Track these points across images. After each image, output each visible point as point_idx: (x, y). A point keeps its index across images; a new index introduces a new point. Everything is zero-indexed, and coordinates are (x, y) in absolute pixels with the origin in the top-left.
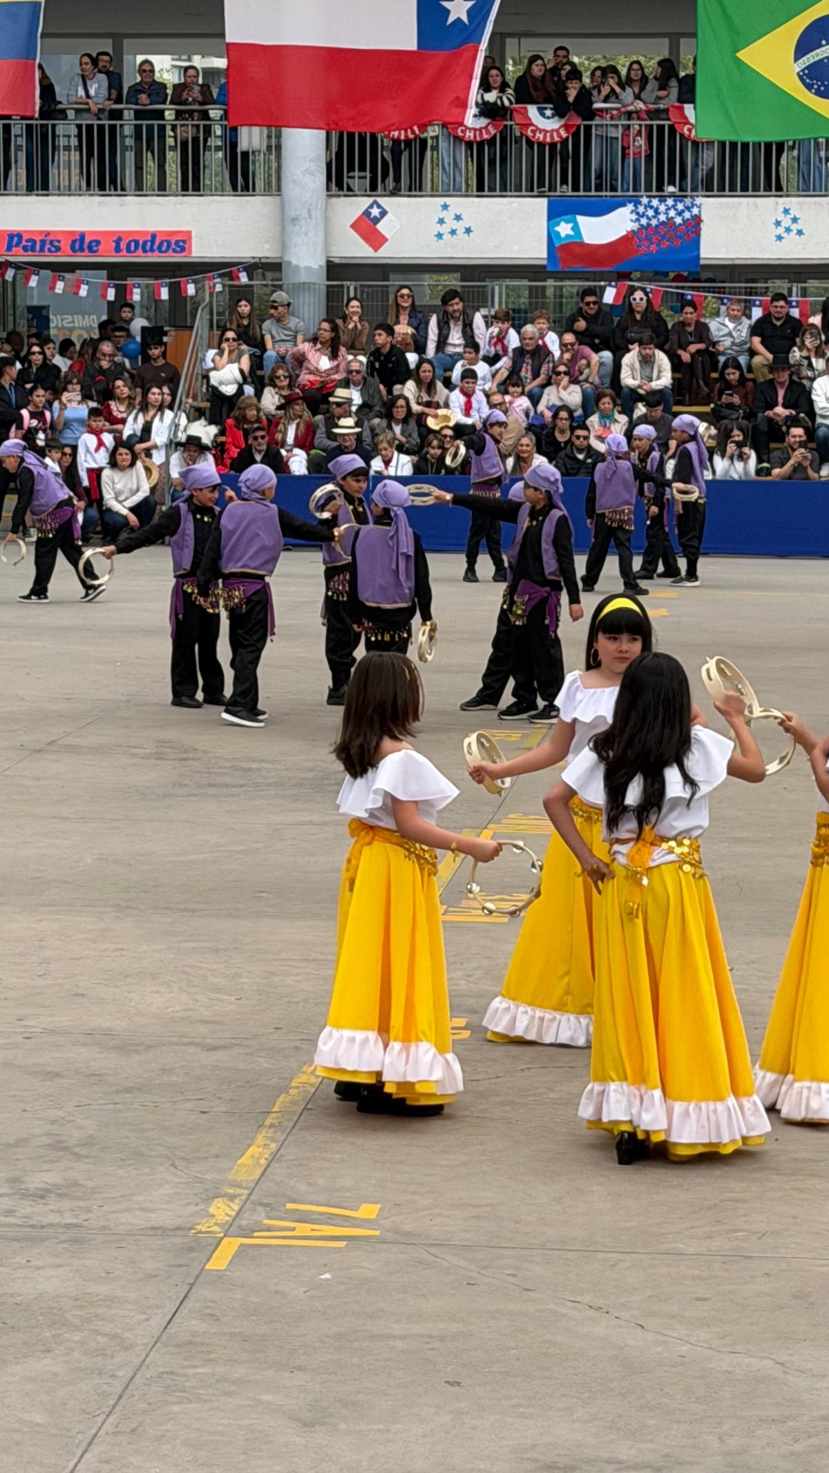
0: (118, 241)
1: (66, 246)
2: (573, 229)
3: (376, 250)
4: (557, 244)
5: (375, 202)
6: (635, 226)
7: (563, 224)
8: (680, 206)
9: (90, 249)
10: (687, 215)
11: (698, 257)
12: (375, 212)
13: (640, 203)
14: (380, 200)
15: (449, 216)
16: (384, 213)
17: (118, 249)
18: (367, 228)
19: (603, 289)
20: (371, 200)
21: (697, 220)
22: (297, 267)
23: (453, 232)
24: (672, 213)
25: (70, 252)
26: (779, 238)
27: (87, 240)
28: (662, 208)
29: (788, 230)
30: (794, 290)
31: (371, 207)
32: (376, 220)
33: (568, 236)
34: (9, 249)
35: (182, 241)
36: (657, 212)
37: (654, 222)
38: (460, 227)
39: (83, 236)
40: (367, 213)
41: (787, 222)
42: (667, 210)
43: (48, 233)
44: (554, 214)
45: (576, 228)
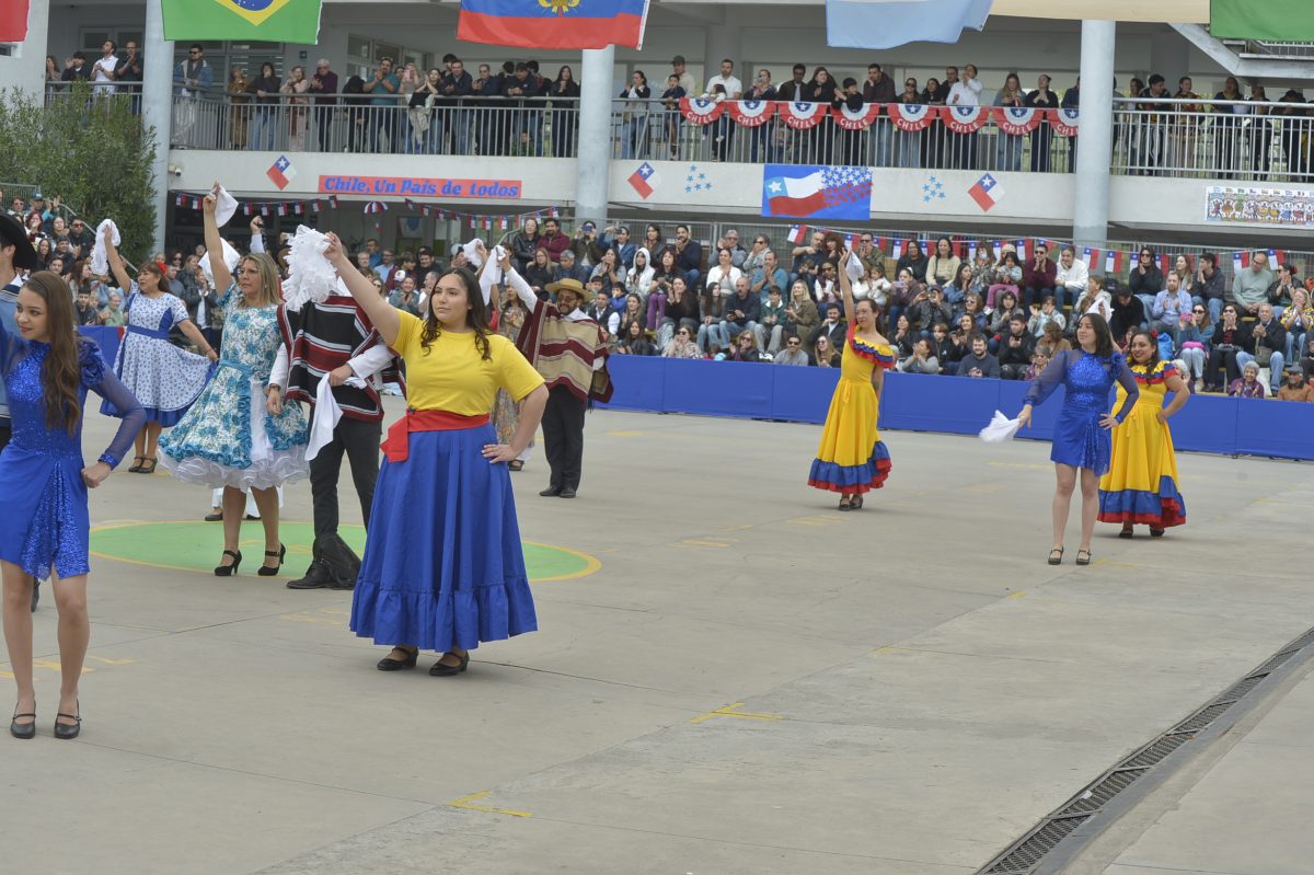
0: (473, 187)
1: (438, 189)
2: (781, 187)
3: (645, 197)
4: (769, 197)
5: (646, 164)
6: (824, 186)
7: (774, 183)
8: (857, 173)
9: (455, 193)
10: (862, 179)
11: (868, 210)
12: (645, 170)
13: (829, 169)
14: (649, 162)
15: (695, 175)
16: (651, 172)
17: (472, 193)
18: (639, 180)
19: (789, 230)
20: (642, 162)
21: (869, 183)
22: (583, 208)
23: (698, 186)
24: (851, 178)
25: (441, 194)
26: (927, 198)
27: (453, 185)
28: (845, 174)
29: (933, 193)
30: (924, 236)
31: (643, 167)
32: (646, 177)
33: (777, 191)
34: (402, 191)
35: (513, 188)
36: (841, 176)
37: (838, 184)
38: (703, 183)
39: (450, 182)
40: (640, 171)
41: (932, 187)
42: (848, 175)
43: (428, 180)
44: (768, 176)
45: (783, 186)
